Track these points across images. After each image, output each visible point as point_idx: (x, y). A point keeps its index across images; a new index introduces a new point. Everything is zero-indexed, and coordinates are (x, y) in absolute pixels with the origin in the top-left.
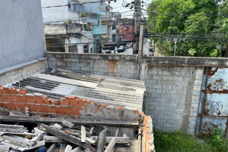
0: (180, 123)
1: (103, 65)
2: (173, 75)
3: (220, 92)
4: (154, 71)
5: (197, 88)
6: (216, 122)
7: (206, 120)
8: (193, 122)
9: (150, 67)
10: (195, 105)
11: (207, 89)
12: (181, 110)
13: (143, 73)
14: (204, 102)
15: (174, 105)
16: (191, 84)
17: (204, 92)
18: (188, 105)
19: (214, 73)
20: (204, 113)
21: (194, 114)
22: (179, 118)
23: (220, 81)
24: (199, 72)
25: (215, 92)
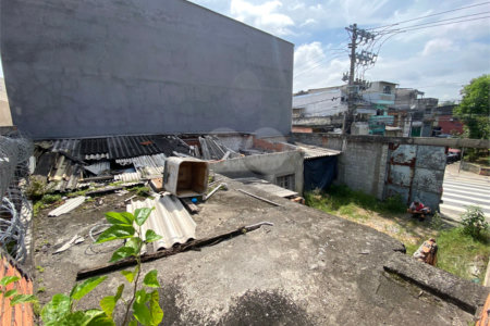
0: (371, 187)
1: (319, 140)
2: (365, 148)
3: (402, 164)
4: (352, 145)
5: (384, 160)
6: (400, 190)
7: (390, 187)
8: (381, 188)
9: (349, 142)
10: (383, 174)
11: (391, 161)
12: (371, 177)
13: (344, 145)
14: (389, 171)
15: (366, 172)
16: (379, 156)
17: (389, 163)
18: (377, 173)
19: (396, 148)
20: (389, 181)
21: (381, 182)
22: (369, 183)
23: (402, 155)
24: (385, 147)
25: (397, 164)
